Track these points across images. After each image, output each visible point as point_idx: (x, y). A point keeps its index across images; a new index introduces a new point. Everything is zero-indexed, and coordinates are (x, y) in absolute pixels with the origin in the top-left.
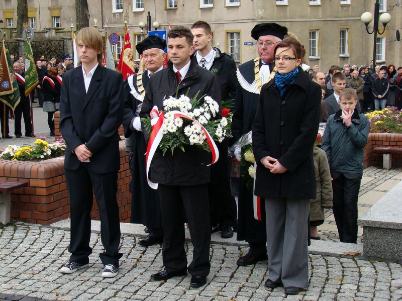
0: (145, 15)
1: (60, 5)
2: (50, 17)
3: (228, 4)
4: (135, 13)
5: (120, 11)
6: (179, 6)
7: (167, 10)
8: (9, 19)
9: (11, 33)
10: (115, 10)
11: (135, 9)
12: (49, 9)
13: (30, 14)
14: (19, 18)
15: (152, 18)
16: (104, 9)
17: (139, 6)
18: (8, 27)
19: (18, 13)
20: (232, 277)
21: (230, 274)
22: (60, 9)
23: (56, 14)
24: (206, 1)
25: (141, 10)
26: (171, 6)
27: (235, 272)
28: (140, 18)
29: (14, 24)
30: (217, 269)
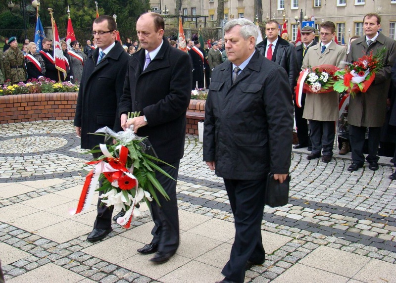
0: (299, 12)
1: (244, 5)
2: (237, 14)
3: (357, 3)
4: (292, 10)
5: (283, 9)
6: (322, 5)
7: (314, 8)
8: (212, 16)
9: (213, 24)
10: (279, 9)
11: (293, 8)
12: (237, 8)
13: (225, 12)
14: (218, 15)
15: (304, 13)
16: (272, 8)
17: (295, 6)
18: (211, 20)
19: (218, 11)
20: (358, 181)
21: (357, 180)
22: (244, 8)
23: (241, 11)
24: (341, 2)
25: (297, 8)
26: (317, 5)
27: (360, 178)
28: (295, 13)
29: (215, 18)
30: (348, 176)
